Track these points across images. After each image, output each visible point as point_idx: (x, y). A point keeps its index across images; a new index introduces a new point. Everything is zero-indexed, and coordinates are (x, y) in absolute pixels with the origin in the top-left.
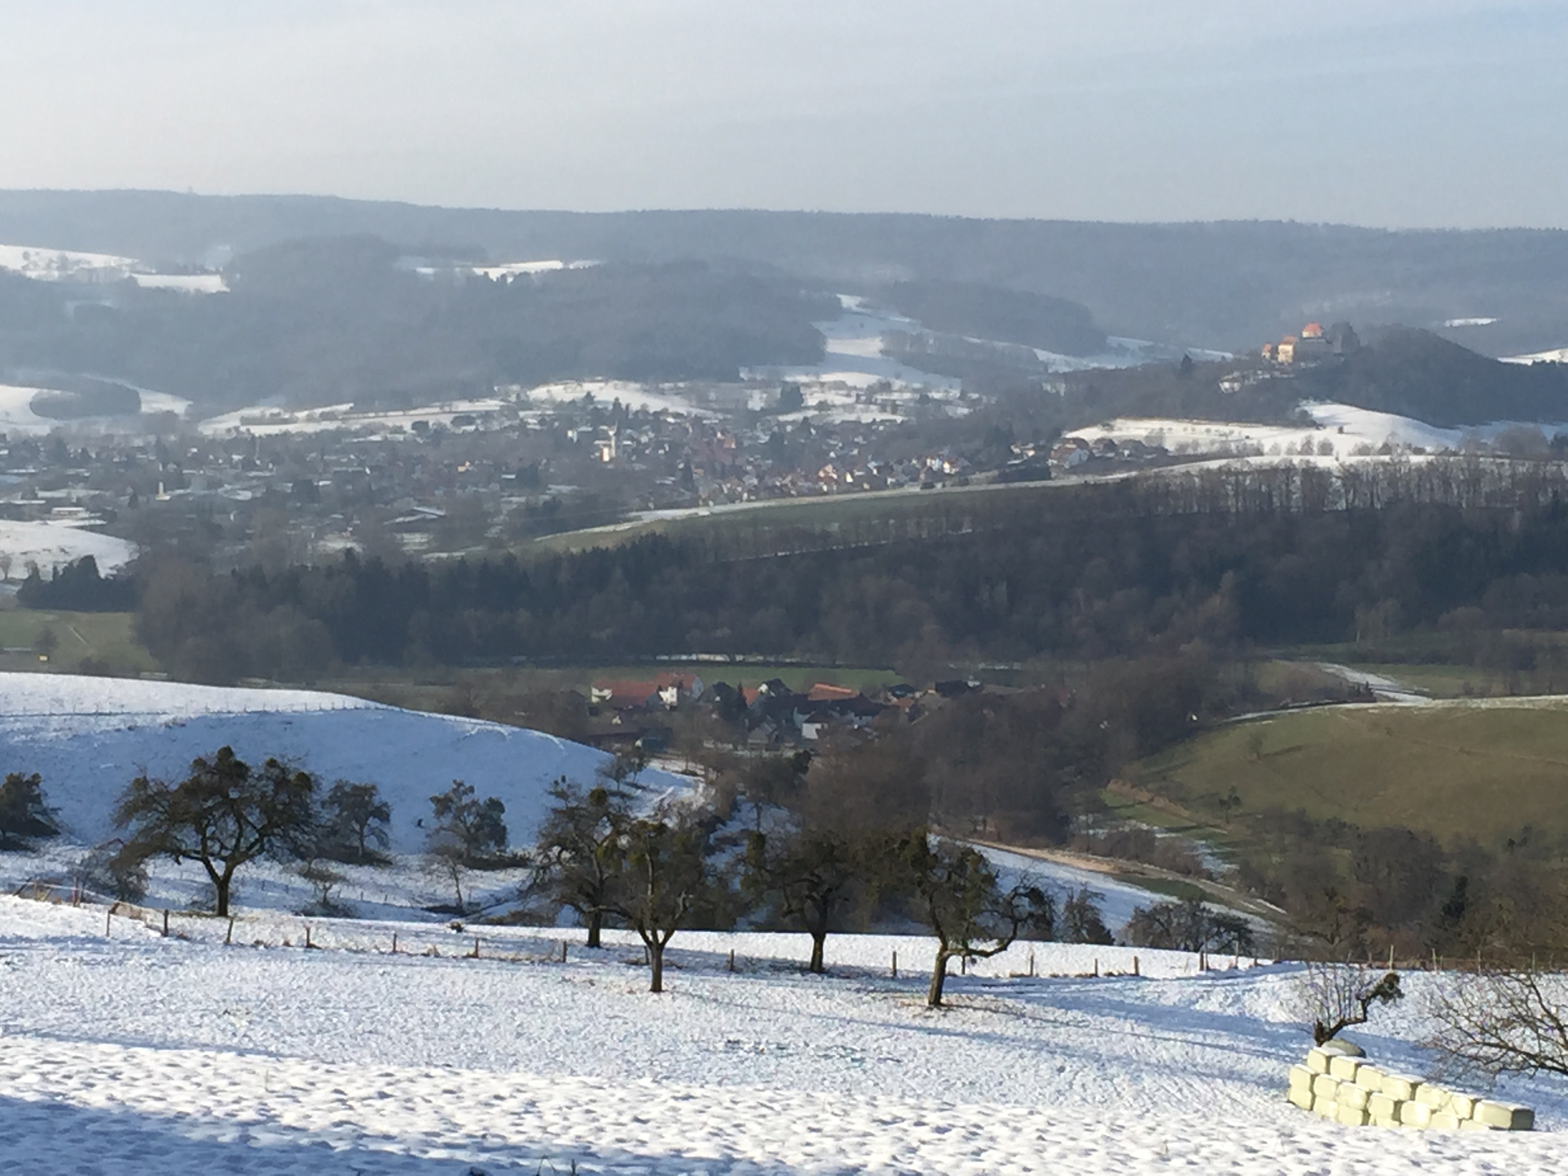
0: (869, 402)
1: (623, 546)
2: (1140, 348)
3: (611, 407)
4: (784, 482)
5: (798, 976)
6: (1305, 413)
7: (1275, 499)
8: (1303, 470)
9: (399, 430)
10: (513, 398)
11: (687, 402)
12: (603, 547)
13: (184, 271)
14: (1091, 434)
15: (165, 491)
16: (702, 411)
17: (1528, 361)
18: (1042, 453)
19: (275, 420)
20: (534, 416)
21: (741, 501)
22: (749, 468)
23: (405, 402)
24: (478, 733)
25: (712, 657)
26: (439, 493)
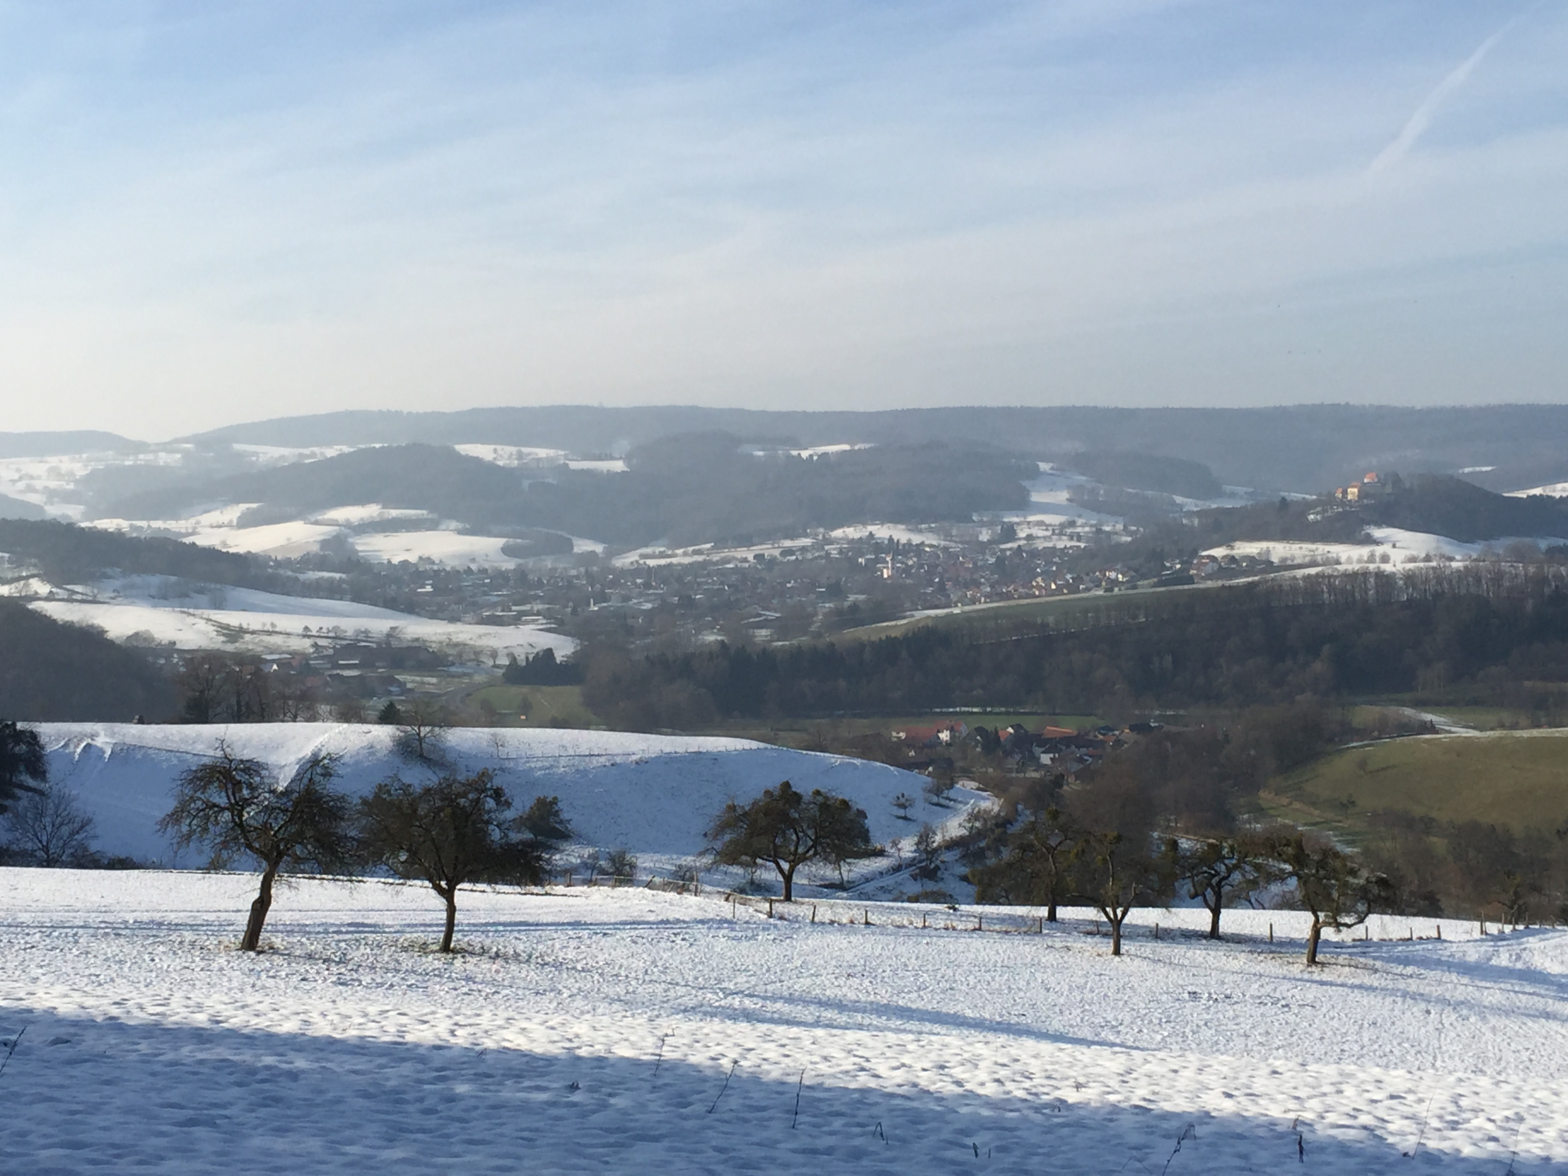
0: (1061, 534)
1: (907, 634)
2: (1245, 493)
3: (886, 542)
4: (1009, 589)
5: (1204, 941)
6: (1368, 535)
7: (1357, 594)
8: (1376, 573)
9: (745, 560)
10: (820, 537)
11: (937, 537)
12: (893, 635)
13: (600, 459)
14: (1219, 552)
15: (594, 604)
16: (947, 543)
17: (1522, 495)
18: (1186, 566)
19: (662, 555)
20: (834, 549)
21: (980, 603)
22: (983, 580)
23: (747, 541)
24: (840, 764)
25: (970, 709)
26: (775, 602)
